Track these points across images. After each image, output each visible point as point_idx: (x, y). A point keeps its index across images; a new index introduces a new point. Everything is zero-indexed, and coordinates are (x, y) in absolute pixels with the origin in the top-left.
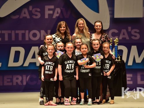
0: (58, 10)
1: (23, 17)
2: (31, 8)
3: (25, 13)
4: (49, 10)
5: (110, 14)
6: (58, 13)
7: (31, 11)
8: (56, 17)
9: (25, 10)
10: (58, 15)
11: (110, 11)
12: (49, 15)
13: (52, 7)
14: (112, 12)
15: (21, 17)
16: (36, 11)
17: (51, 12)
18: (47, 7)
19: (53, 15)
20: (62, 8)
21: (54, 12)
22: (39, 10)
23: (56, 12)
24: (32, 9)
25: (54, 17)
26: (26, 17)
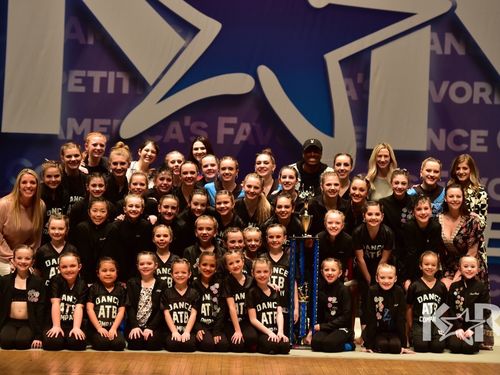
0: (247, 127)
1: (172, 140)
2: (187, 121)
3: (174, 132)
4: (227, 126)
5: (357, 141)
6: (245, 133)
7: (189, 127)
8: (241, 142)
9: (176, 125)
10: (244, 138)
11: (357, 133)
12: (226, 137)
13: (234, 120)
14: (362, 137)
15: (166, 140)
16: (199, 128)
17: (231, 131)
18: (222, 121)
19: (233, 137)
20: (254, 124)
21: (236, 131)
22: (204, 125)
23: (241, 130)
24: (191, 122)
25: (237, 141)
26: (176, 140)
